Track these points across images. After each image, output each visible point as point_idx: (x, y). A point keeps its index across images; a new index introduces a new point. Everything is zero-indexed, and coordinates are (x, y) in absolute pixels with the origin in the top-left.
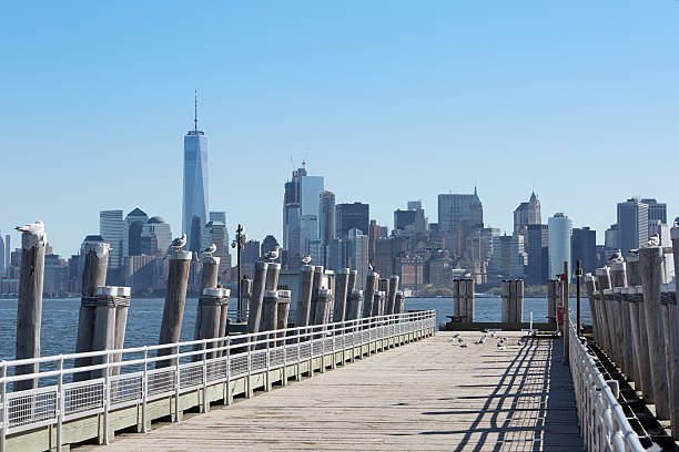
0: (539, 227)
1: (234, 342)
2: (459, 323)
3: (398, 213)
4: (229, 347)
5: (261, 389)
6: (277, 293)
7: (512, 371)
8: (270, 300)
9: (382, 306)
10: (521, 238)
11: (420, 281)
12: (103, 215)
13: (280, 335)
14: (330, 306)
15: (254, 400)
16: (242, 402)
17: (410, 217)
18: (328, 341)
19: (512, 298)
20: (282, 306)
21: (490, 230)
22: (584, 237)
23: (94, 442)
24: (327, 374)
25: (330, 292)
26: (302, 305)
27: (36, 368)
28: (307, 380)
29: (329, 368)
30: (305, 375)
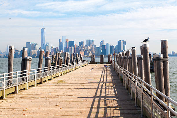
0: (105, 45)
1: (52, 67)
2: (93, 62)
3: (79, 43)
4: (52, 68)
5: (58, 76)
8: (59, 59)
9: (79, 59)
10: (101, 47)
11: (83, 55)
12: (26, 43)
13: (61, 66)
14: (70, 60)
15: (57, 79)
16: (54, 79)
17: (81, 44)
18: (69, 68)
19: (102, 59)
20: (61, 60)
21: (96, 46)
22: (111, 47)
24: (70, 73)
25: (70, 57)
26: (65, 60)
29: (70, 71)
30: (66, 73)
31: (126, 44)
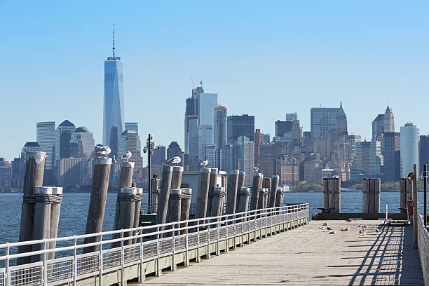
0: (393, 134)
1: (144, 232)
2: (328, 213)
3: (278, 123)
5: (168, 269)
6: (180, 191)
7: (372, 253)
8: (175, 197)
9: (265, 200)
10: (378, 144)
11: (296, 178)
12: (39, 125)
13: (183, 225)
14: (223, 201)
15: (162, 278)
17: (287, 126)
18: (222, 231)
19: (371, 192)
20: (184, 201)
21: (353, 137)
24: (221, 257)
25: (223, 189)
26: (201, 200)
28: (205, 262)
29: (222, 251)
30: (204, 257)
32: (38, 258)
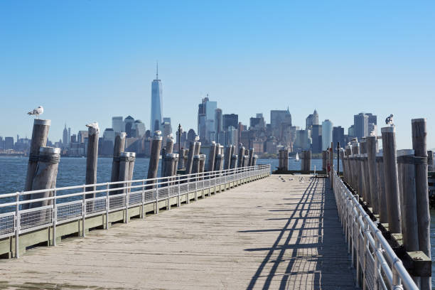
0: (318, 126)
1: (181, 178)
2: (281, 170)
3: (252, 119)
4: (179, 180)
5: (193, 200)
6: (199, 156)
7: (308, 192)
8: (196, 159)
9: (246, 162)
10: (309, 131)
11: (262, 151)
12: (114, 119)
13: (200, 175)
14: (222, 163)
15: (190, 204)
16: (185, 205)
17: (256, 121)
18: (222, 178)
19: (306, 158)
20: (201, 162)
21: (295, 127)
22: (339, 130)
23: (121, 222)
24: (222, 193)
25: (223, 155)
26: (210, 161)
27: (95, 188)
28: (213, 196)
29: (223, 190)
30: (212, 193)
31: (376, 124)
32: (121, 192)
